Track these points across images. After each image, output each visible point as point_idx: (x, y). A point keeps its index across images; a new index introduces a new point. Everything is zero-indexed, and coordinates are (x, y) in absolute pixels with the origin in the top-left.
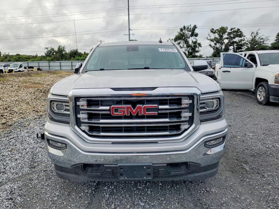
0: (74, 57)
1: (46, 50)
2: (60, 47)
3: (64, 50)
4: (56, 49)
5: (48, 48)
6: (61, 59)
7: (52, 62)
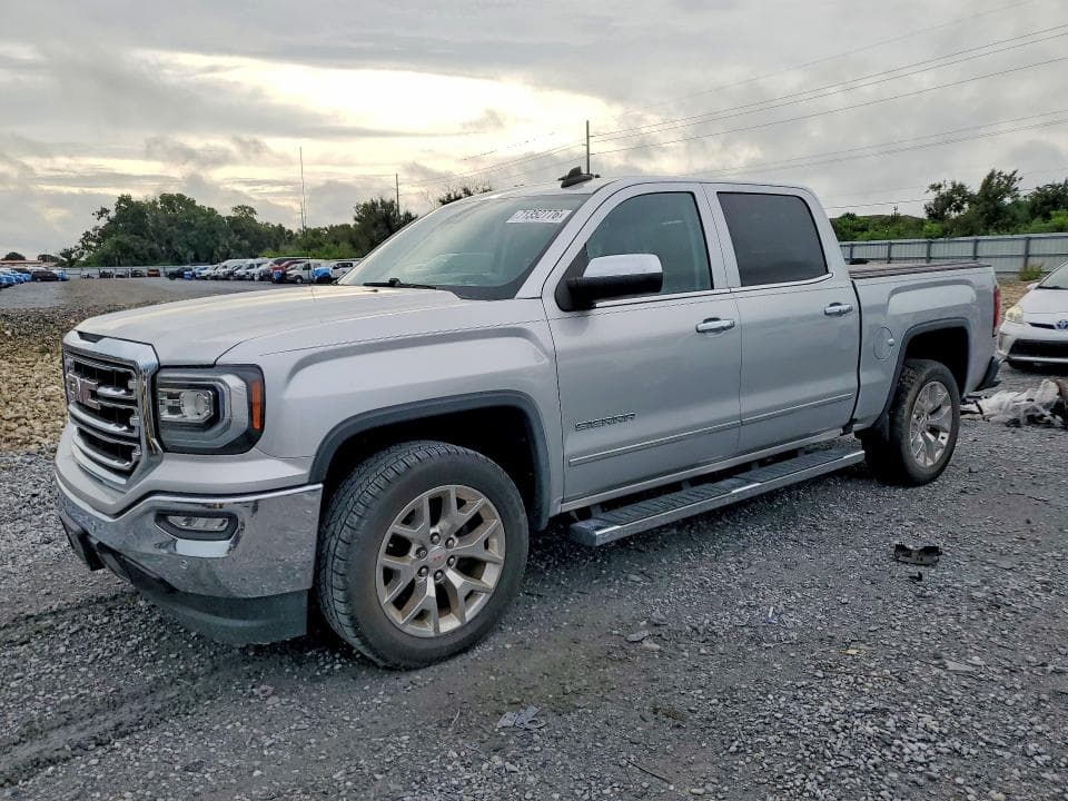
0: (1047, 217)
1: (933, 195)
2: (991, 176)
3: (1008, 190)
4: (974, 187)
5: (940, 186)
6: (982, 230)
7: (941, 242)
